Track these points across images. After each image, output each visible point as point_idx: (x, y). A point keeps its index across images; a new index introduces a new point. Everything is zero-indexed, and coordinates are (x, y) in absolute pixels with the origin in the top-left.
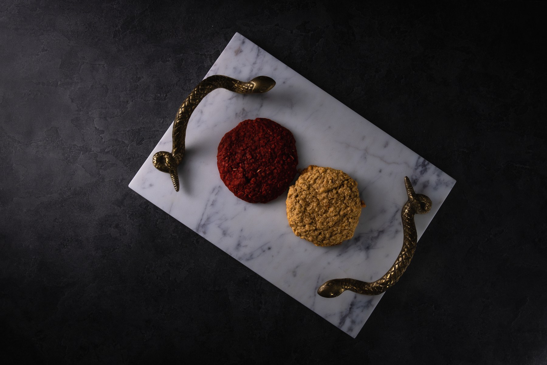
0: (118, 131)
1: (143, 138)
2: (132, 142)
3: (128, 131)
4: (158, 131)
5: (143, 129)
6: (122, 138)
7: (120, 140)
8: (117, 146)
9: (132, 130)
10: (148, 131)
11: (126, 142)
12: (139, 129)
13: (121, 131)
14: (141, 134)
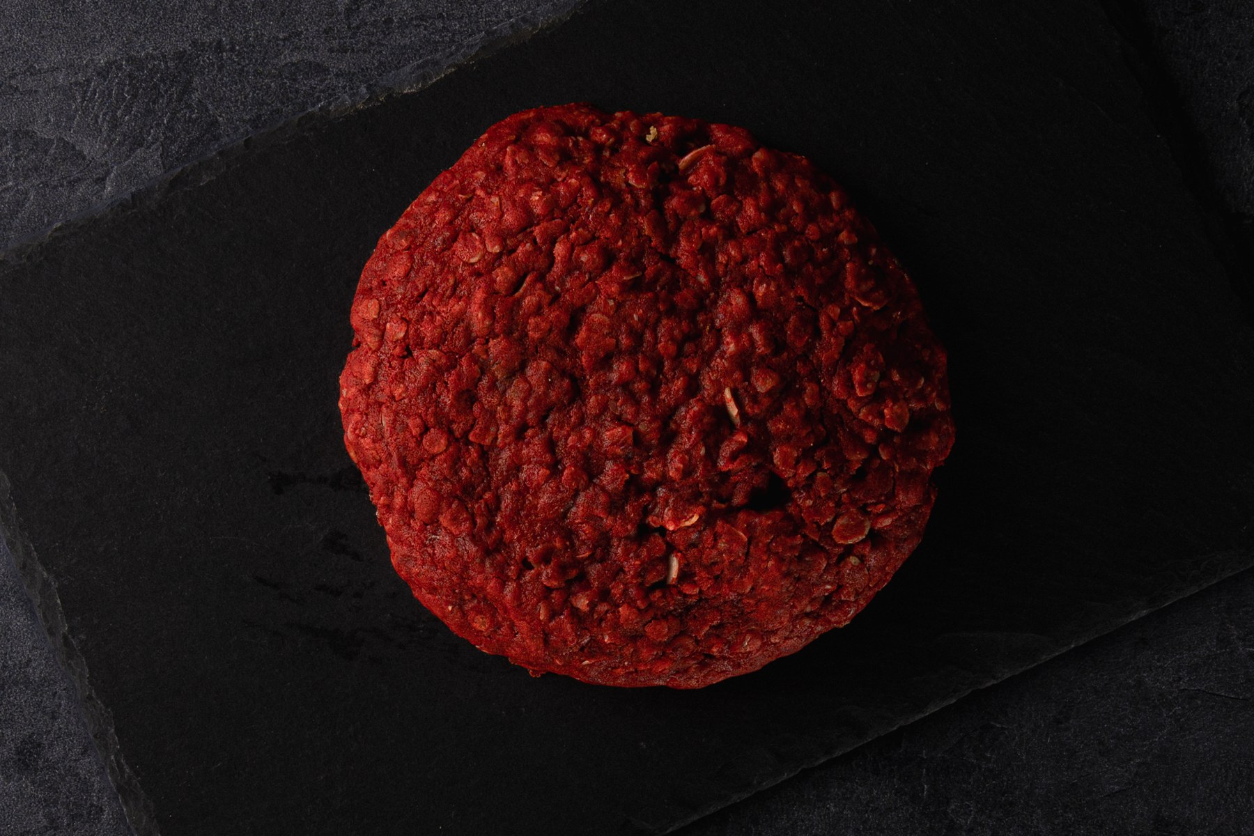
0: (31, 71)
1: (215, 123)
2: (132, 150)
3: (103, 73)
4: (320, 69)
5: (209, 57)
6: (57, 125)
7: (42, 130)
8: (26, 177)
9: (131, 60)
10: (251, 68)
11: (91, 148)
12: (180, 56)
13: (54, 70)
14: (196, 96)
